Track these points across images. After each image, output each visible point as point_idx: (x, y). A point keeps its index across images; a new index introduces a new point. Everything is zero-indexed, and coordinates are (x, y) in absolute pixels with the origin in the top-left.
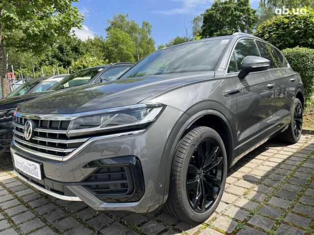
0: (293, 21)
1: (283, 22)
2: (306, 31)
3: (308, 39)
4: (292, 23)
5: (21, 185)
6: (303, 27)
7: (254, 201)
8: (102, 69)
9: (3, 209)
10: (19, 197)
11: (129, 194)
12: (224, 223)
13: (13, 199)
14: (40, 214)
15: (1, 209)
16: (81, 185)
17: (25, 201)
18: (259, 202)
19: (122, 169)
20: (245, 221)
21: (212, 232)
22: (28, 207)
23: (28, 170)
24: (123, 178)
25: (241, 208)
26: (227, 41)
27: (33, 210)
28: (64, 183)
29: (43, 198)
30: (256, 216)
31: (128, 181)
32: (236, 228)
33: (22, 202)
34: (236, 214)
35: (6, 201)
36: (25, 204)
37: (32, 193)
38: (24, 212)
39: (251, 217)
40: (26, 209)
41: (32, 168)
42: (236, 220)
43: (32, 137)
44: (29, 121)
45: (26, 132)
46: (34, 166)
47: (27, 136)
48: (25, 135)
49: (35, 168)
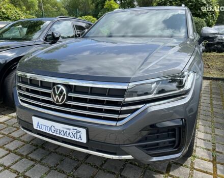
7: (207, 133)
8: (50, 22)
9: (7, 166)
10: (13, 150)
11: (175, 148)
12: (203, 153)
13: (8, 154)
14: (52, 165)
15: (5, 166)
16: (136, 146)
17: (23, 154)
18: (210, 134)
19: (169, 130)
20: (214, 150)
21: (201, 161)
22: (32, 160)
23: (62, 133)
24: (168, 137)
25: (204, 140)
26: (184, 12)
27: (40, 162)
28: (119, 145)
29: (40, 149)
30: (217, 144)
31: (176, 139)
32: (213, 156)
33: (22, 155)
34: (205, 145)
35: (3, 157)
36: (27, 157)
37: (24, 145)
38: (33, 166)
39: (215, 146)
40: (32, 163)
41: (71, 132)
42: (208, 150)
43: (65, 102)
44: (59, 86)
45: (57, 96)
46: (76, 131)
47: (60, 100)
48: (55, 100)
49: (77, 132)
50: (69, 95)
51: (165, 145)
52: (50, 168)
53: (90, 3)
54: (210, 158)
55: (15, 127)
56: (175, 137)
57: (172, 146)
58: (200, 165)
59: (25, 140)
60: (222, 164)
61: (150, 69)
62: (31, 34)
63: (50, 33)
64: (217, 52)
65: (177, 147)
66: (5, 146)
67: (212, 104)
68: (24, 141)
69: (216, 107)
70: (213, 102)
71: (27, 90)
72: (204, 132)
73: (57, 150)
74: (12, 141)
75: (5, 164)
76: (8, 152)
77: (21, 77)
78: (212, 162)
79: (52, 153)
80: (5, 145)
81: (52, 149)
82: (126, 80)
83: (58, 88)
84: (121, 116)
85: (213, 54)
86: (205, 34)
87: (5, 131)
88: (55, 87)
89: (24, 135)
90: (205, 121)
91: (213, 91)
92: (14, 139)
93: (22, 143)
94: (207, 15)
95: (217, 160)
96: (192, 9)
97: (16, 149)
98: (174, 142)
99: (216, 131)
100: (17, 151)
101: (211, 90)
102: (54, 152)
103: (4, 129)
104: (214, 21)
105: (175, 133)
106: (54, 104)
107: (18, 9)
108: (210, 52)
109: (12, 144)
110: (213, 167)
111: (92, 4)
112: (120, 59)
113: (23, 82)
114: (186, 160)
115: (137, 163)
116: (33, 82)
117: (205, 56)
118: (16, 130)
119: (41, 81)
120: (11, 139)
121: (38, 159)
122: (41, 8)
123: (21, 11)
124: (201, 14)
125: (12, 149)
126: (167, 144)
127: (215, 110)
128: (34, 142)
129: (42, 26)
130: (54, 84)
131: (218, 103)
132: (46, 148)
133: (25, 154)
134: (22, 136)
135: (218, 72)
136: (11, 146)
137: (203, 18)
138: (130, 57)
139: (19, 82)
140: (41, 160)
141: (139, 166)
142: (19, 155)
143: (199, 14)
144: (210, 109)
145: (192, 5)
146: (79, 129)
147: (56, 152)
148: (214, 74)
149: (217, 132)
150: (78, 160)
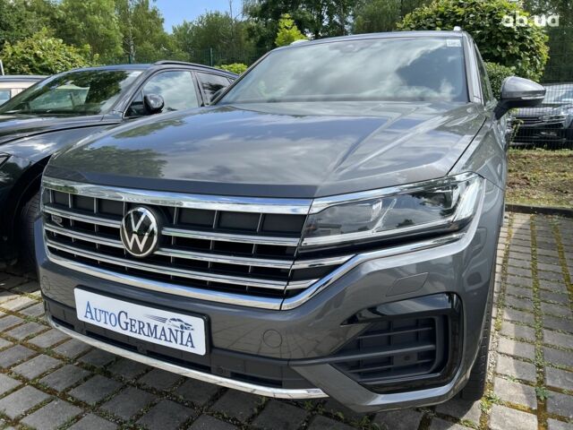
0: (472, 12)
1: (453, 13)
2: (491, 34)
3: (495, 46)
4: (471, 16)
5: (10, 347)
6: (488, 25)
7: (522, 340)
8: (140, 73)
9: (13, 417)
10: (31, 378)
11: (435, 371)
12: (512, 392)
13: (20, 387)
14: (124, 418)
15: (8, 418)
16: (331, 363)
17: (55, 387)
18: (532, 343)
19: (417, 321)
20: (541, 382)
21: (508, 411)
22: (77, 403)
23: (146, 329)
24: (417, 340)
25: (514, 357)
26: (457, 43)
27: (96, 409)
28: (289, 360)
29: (100, 376)
30: (548, 369)
31: (437, 347)
32: (538, 397)
33: (52, 392)
34: (517, 371)
35: (7, 394)
36: (64, 396)
37: (61, 366)
38: (78, 418)
39: (543, 373)
40: (77, 411)
41: (167, 326)
42: (527, 383)
43: (154, 249)
44: (141, 209)
45: (135, 236)
46: (178, 324)
47: (141, 247)
48: (131, 245)
49: (182, 327)
50: (164, 233)
51: (408, 363)
52: (121, 424)
53: (243, 38)
54: (532, 404)
55: (43, 323)
56: (433, 341)
57: (426, 366)
58: (504, 421)
59: (65, 354)
60: (561, 419)
61: (362, 168)
62: (97, 102)
63: (140, 99)
64: (547, 149)
65: (441, 367)
66: (13, 369)
67: (535, 271)
68: (60, 358)
69: (547, 276)
70: (540, 266)
71: (66, 223)
72: (516, 339)
73: (141, 381)
74: (32, 357)
75: (8, 413)
76: (19, 383)
77: (53, 192)
78: (535, 412)
79: (129, 387)
80: (15, 365)
81: (129, 378)
82: (306, 194)
83: (138, 215)
84: (293, 285)
85: (536, 154)
86: (512, 93)
87: (19, 332)
88: (131, 212)
89: (63, 342)
90: (517, 312)
91: (539, 239)
92: (38, 351)
93: (55, 362)
94: (520, 58)
95: (549, 409)
96: (484, 44)
97: (40, 377)
98: (431, 354)
99: (545, 336)
100: (41, 381)
101: (533, 237)
102: (133, 385)
103: (16, 326)
104: (537, 72)
105: (434, 330)
106: (129, 257)
107: (72, 51)
108: (529, 148)
109: (31, 363)
110: (539, 426)
111: (246, 39)
112: (299, 149)
113: (56, 205)
114: (468, 407)
115: (340, 415)
116: (80, 204)
117: (517, 157)
118: (44, 331)
119: (100, 201)
120: (31, 352)
121: (92, 403)
122: (129, 50)
123: (80, 53)
124: (504, 55)
125: (30, 375)
126: (414, 361)
127: (543, 284)
128: (85, 360)
129: (121, 83)
130: (130, 205)
131: (550, 268)
132: (114, 373)
133: (60, 388)
134: (58, 344)
135: (551, 195)
136: (30, 369)
137: (509, 66)
138: (325, 145)
139: (48, 204)
140: (100, 403)
141: (346, 422)
142: (45, 391)
143: (501, 55)
144: (530, 283)
145: (481, 36)
146: (186, 318)
147: (139, 386)
148: (542, 199)
149: (549, 337)
150: (192, 406)
